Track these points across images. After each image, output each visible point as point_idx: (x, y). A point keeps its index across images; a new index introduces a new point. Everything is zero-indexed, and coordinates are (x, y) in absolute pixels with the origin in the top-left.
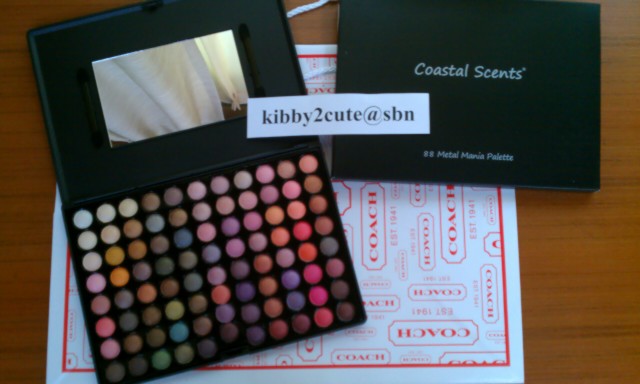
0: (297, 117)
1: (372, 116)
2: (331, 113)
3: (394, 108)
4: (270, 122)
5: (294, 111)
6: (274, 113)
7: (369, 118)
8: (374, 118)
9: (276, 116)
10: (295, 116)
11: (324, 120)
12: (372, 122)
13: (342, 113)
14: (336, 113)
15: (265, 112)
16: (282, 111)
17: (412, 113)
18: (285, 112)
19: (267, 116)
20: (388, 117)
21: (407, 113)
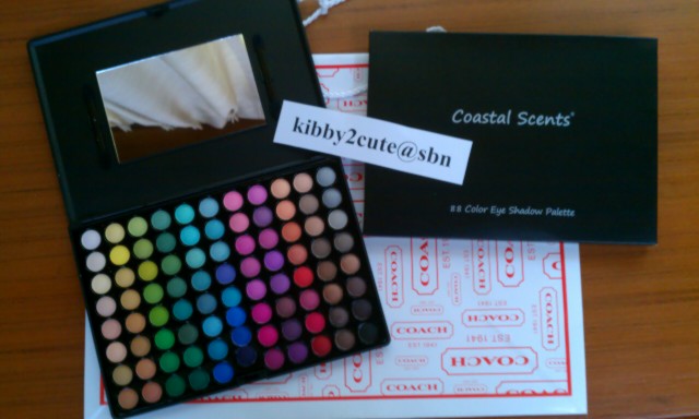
0: (329, 133)
1: (407, 152)
2: (364, 139)
3: (432, 150)
4: (300, 131)
5: (327, 126)
6: (306, 122)
7: (403, 154)
8: (409, 154)
9: (308, 127)
10: (327, 132)
11: (356, 143)
12: (405, 158)
13: (376, 141)
14: (370, 140)
15: (297, 119)
16: (315, 123)
17: (449, 159)
18: (317, 125)
19: (299, 124)
20: (424, 157)
21: (444, 157)
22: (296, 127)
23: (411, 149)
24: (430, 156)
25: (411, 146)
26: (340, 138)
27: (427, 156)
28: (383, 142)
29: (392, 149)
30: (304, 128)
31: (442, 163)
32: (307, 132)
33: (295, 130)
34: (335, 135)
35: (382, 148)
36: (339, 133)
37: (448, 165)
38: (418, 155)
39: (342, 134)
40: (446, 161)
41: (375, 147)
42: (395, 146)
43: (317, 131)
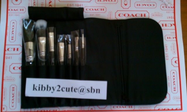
0: (49, 89)
1: (82, 91)
2: (64, 88)
3: (92, 88)
4: (36, 90)
5: (48, 86)
6: (38, 86)
7: (81, 91)
8: (83, 91)
9: (39, 87)
10: (48, 88)
11: (61, 91)
12: (82, 93)
13: (69, 89)
14: (67, 88)
15: (34, 85)
16: (42, 85)
17: (99, 90)
18: (43, 86)
19: (35, 87)
20: (89, 91)
21: (97, 90)
22: (34, 89)
23: (83, 89)
24: (92, 90)
25: (83, 88)
26: (54, 90)
27: (90, 90)
28: (72, 88)
29: (76, 91)
30: (37, 88)
31: (97, 92)
32: (39, 90)
33: (34, 90)
34: (52, 89)
35: (72, 91)
36: (53, 88)
37: (99, 92)
38: (87, 91)
39: (54, 88)
40: (98, 91)
41: (69, 91)
42: (77, 89)
43: (43, 88)
